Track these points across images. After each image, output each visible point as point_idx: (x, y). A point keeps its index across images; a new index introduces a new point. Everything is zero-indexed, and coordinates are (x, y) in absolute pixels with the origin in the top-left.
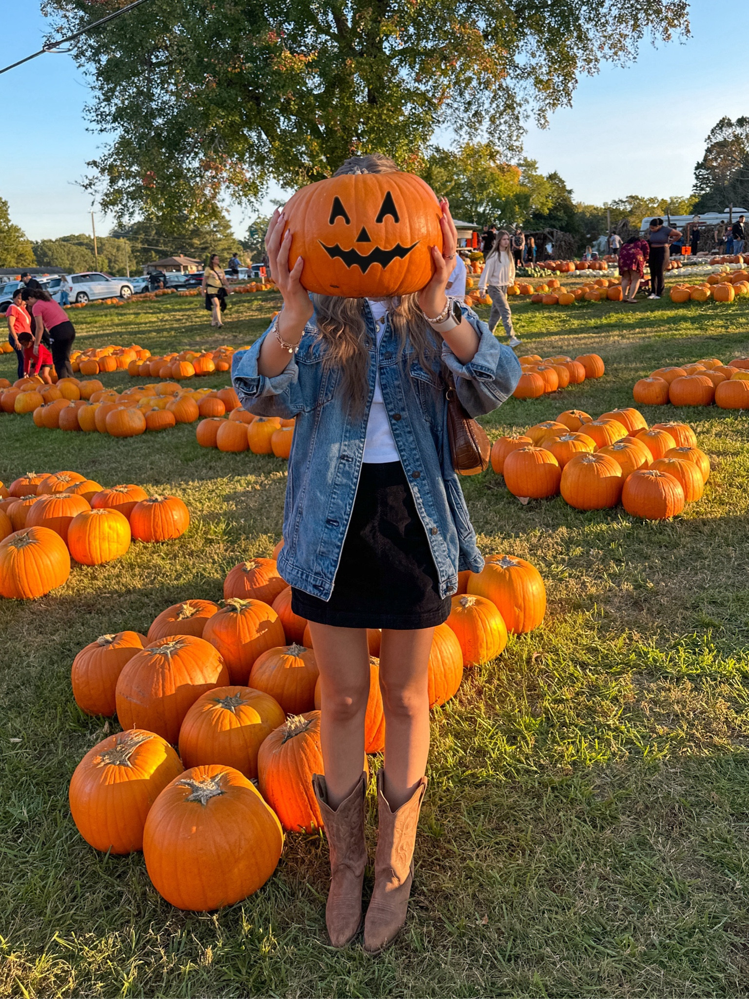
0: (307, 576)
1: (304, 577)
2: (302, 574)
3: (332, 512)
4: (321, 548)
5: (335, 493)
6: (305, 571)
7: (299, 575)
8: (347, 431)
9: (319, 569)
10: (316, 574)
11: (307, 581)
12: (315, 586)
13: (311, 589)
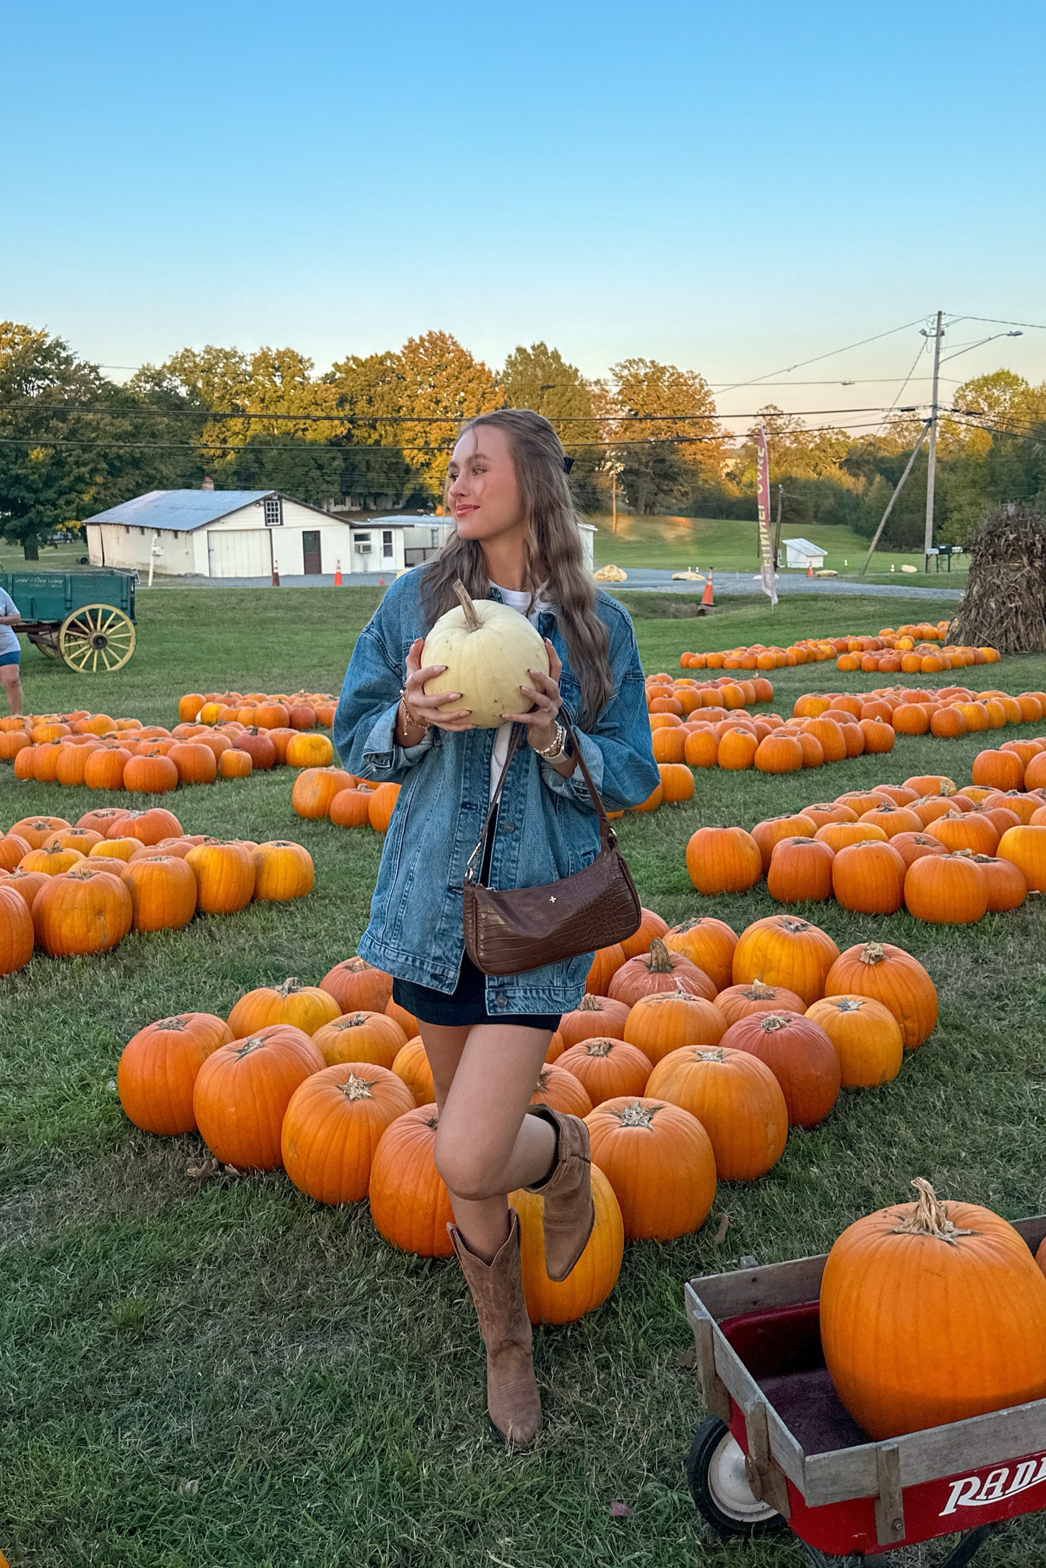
0: (422, 963)
1: (417, 964)
2: (414, 961)
3: (455, 877)
4: (441, 925)
5: (457, 852)
6: (419, 955)
7: (410, 962)
8: (466, 770)
9: (439, 952)
10: (435, 959)
11: (422, 969)
12: (434, 976)
13: (429, 978)
